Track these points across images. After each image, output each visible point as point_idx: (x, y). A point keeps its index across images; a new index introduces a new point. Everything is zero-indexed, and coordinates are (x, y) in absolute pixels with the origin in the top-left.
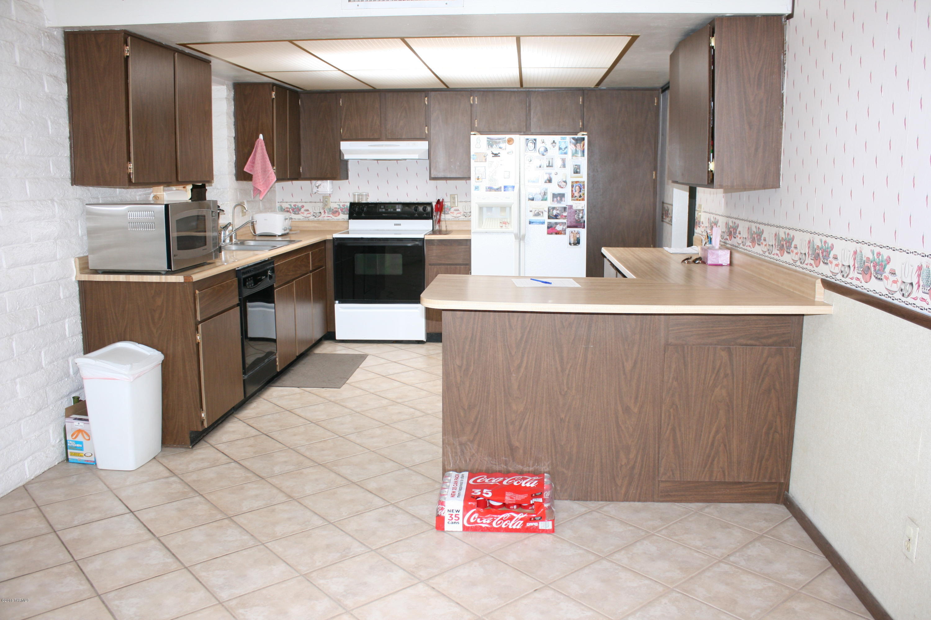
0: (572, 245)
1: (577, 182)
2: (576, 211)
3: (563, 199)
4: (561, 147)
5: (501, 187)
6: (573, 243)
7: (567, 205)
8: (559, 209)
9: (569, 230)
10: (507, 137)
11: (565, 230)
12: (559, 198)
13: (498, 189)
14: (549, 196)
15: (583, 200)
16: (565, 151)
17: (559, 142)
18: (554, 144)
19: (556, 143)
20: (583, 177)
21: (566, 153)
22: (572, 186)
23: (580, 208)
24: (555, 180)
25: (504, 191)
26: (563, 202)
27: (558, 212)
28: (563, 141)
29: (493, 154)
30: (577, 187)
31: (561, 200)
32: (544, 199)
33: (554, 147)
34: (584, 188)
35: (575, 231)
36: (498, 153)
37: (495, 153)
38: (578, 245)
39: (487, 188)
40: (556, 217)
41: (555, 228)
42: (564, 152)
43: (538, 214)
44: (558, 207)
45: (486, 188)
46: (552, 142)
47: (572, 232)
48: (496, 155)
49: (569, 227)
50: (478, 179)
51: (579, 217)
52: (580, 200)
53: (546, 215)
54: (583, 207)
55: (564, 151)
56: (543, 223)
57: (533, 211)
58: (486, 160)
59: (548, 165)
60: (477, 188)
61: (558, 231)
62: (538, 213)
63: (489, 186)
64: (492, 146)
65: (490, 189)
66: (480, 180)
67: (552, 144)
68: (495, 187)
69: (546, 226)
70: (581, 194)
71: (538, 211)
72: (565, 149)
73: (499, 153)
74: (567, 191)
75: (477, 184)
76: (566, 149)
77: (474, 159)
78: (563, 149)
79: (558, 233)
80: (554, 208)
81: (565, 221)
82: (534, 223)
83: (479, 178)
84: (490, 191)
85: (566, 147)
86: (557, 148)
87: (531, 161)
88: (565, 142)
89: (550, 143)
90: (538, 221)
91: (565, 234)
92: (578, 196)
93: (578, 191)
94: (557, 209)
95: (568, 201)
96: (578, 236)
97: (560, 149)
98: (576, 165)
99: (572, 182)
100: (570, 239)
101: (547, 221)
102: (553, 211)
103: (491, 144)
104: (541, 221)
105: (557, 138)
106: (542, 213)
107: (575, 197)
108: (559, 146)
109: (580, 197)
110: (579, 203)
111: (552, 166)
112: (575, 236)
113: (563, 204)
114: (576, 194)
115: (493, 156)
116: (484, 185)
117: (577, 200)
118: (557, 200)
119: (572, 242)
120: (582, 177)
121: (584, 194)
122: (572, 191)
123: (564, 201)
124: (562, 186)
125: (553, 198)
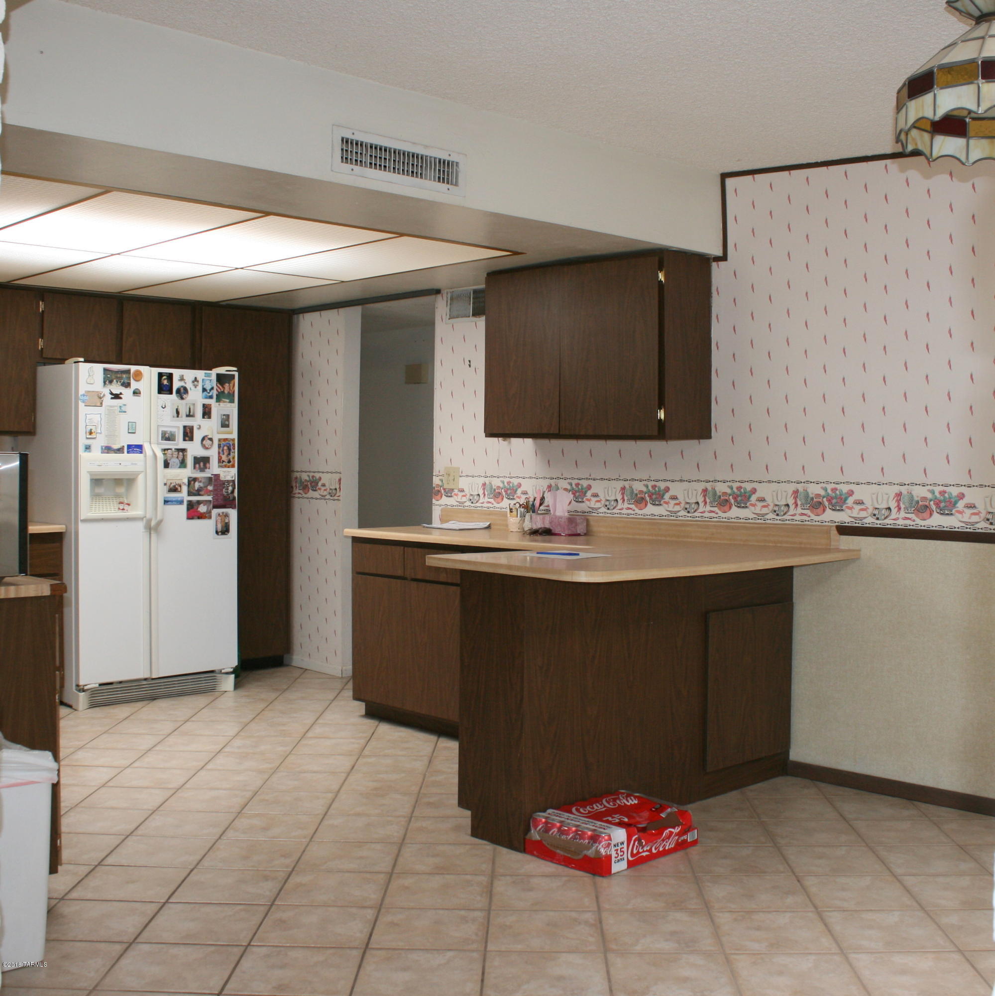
0: (220, 533)
1: (225, 440)
2: (224, 484)
3: (208, 465)
4: (205, 387)
5: (123, 446)
6: (221, 532)
7: (212, 475)
8: (203, 480)
9: (215, 512)
10: (133, 368)
11: (210, 512)
12: (202, 464)
13: (120, 450)
14: (190, 461)
15: (233, 466)
16: (211, 394)
17: (203, 380)
18: (196, 383)
19: (198, 382)
20: (233, 433)
21: (211, 397)
22: (219, 446)
23: (229, 478)
24: (198, 435)
25: (128, 452)
26: (207, 470)
27: (201, 485)
28: (208, 379)
29: (111, 393)
30: (225, 448)
31: (205, 467)
32: (183, 464)
33: (196, 387)
34: (234, 449)
35: (223, 513)
36: (119, 393)
37: (114, 392)
38: (227, 534)
39: (104, 448)
40: (198, 493)
41: (197, 509)
42: (209, 395)
43: (174, 489)
44: (202, 478)
45: (102, 448)
46: (194, 379)
47: (219, 514)
48: (117, 396)
49: (215, 507)
50: (91, 433)
51: (228, 492)
52: (229, 467)
53: (185, 489)
54: (232, 478)
55: (209, 393)
56: (181, 502)
57: (168, 484)
58: (101, 403)
59: (188, 414)
60: (88, 448)
61: (201, 514)
62: (174, 486)
63: (106, 445)
64: (111, 382)
65: (108, 449)
66: (93, 436)
67: (193, 382)
68: (116, 447)
69: (184, 507)
70: (231, 457)
71: (174, 484)
72: (210, 390)
73: (121, 394)
74: (213, 453)
75: (88, 442)
76: (212, 391)
77: (83, 402)
78: (208, 391)
79: (201, 516)
80: (195, 480)
81: (210, 498)
82: (169, 503)
83: (93, 431)
84: (108, 453)
85: (212, 388)
86: (200, 388)
87: (165, 407)
88: (211, 380)
89: (191, 381)
90: (174, 499)
91: (210, 518)
92: (226, 461)
93: (226, 454)
94: (200, 480)
95: (214, 468)
96: (227, 521)
97: (204, 390)
98: (224, 415)
99: (220, 440)
100: (216, 525)
101: (187, 498)
102: (194, 483)
103: (109, 377)
104: (179, 499)
105: (200, 374)
106: (180, 486)
107: (223, 461)
108: (203, 386)
109: (229, 462)
110: (228, 472)
111: (193, 416)
112: (223, 520)
113: (207, 474)
114: (224, 458)
115: (112, 398)
116: (99, 443)
117: (225, 466)
118: (200, 466)
119: (220, 529)
120: (231, 433)
121: (234, 458)
122: (219, 453)
123: (209, 469)
124: (207, 446)
125: (195, 464)
